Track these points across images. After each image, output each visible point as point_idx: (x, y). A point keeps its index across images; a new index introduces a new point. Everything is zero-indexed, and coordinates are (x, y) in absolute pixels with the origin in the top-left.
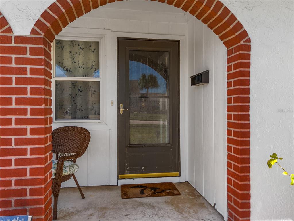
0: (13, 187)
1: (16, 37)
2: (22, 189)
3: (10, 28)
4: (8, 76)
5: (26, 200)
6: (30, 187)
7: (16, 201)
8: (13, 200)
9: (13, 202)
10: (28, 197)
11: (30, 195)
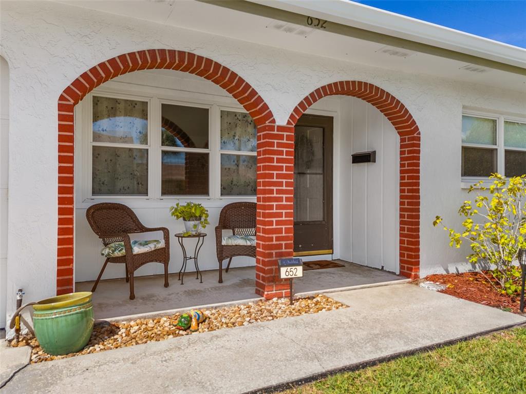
0: (274, 242)
1: (278, 126)
2: (280, 244)
3: (274, 119)
4: (272, 156)
5: (282, 252)
6: (285, 242)
7: (276, 253)
8: (274, 252)
9: (274, 253)
10: (284, 250)
11: (285, 249)
